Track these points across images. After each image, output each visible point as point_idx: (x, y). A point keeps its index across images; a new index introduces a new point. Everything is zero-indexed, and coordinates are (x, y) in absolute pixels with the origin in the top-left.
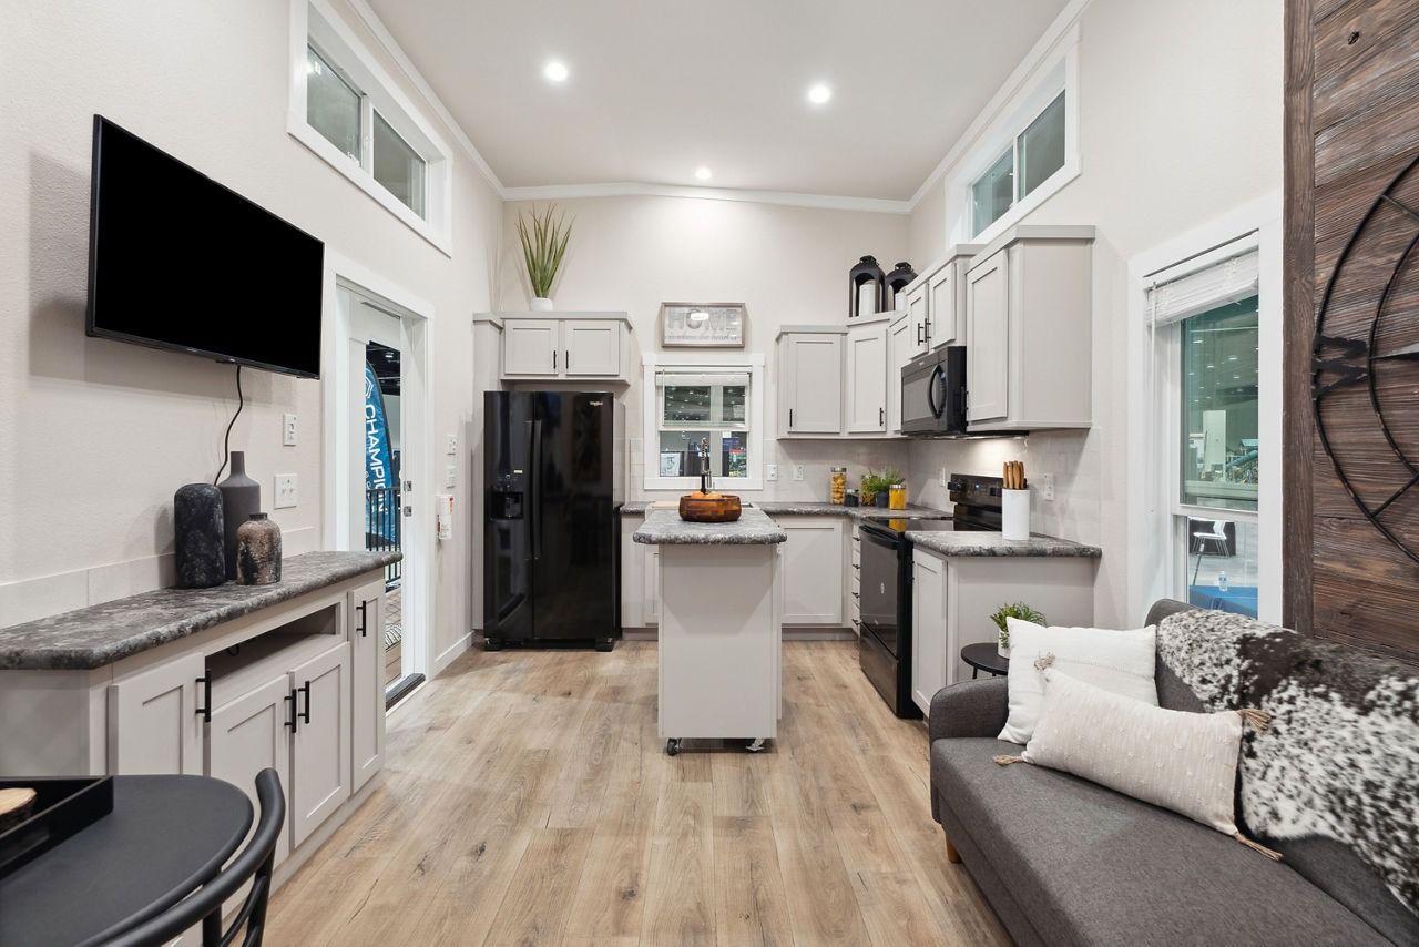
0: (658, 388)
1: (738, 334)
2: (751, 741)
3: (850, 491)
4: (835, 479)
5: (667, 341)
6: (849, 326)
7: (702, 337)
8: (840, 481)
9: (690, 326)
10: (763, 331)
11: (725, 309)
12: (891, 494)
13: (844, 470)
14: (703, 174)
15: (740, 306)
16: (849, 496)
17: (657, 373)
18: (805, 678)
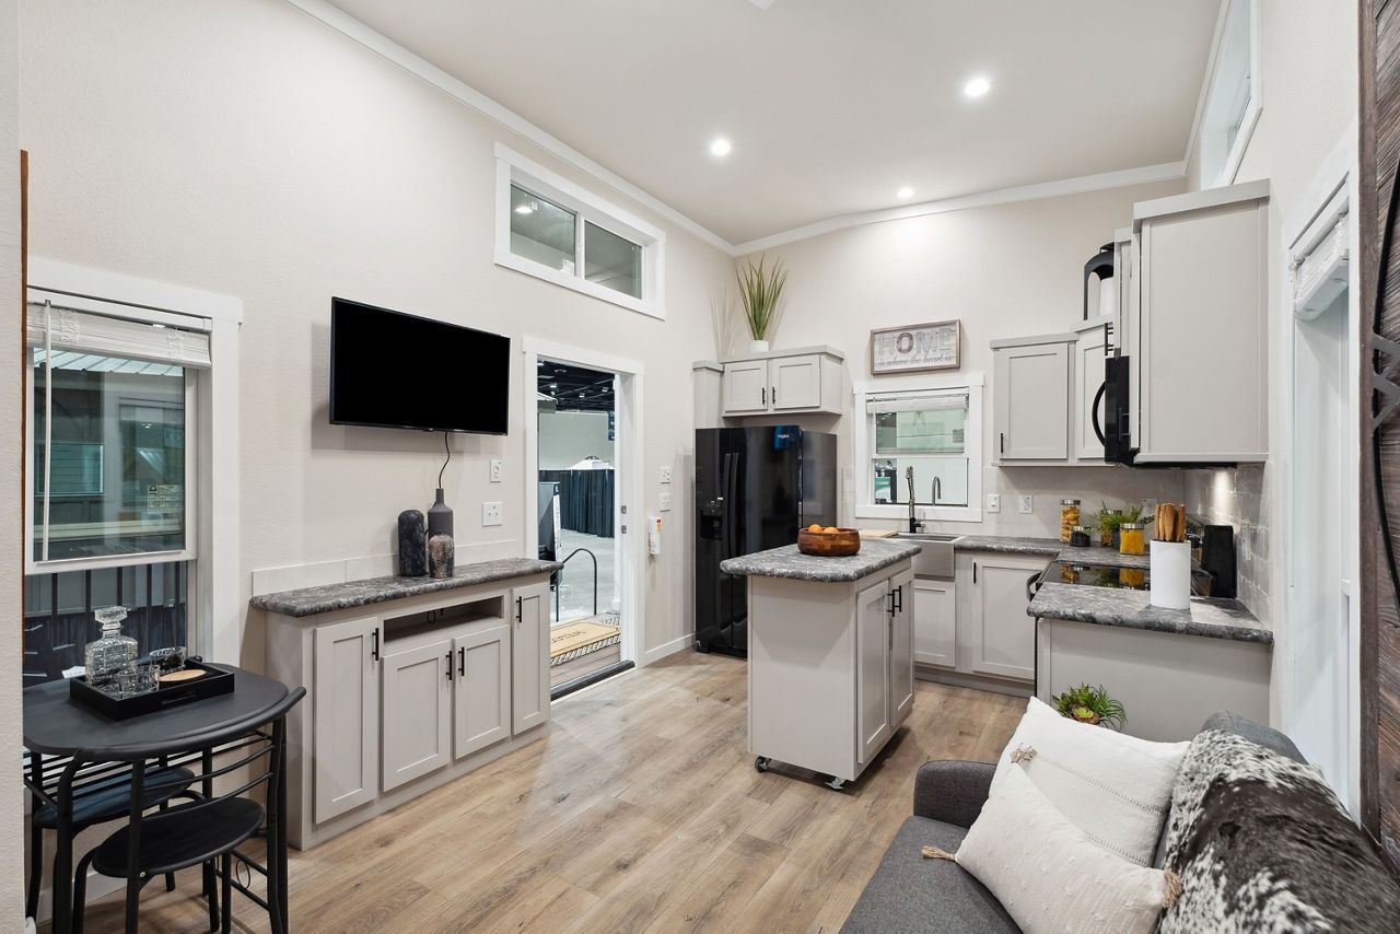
0: (869, 416)
1: (954, 354)
2: (831, 778)
3: (1079, 529)
4: (1065, 513)
5: (877, 369)
6: (1079, 332)
7: (914, 360)
8: (1070, 515)
9: (900, 350)
10: (978, 349)
11: (938, 329)
12: (1122, 534)
13: (1078, 502)
14: (906, 193)
15: (953, 323)
16: (1076, 534)
17: (869, 401)
18: (968, 734)
